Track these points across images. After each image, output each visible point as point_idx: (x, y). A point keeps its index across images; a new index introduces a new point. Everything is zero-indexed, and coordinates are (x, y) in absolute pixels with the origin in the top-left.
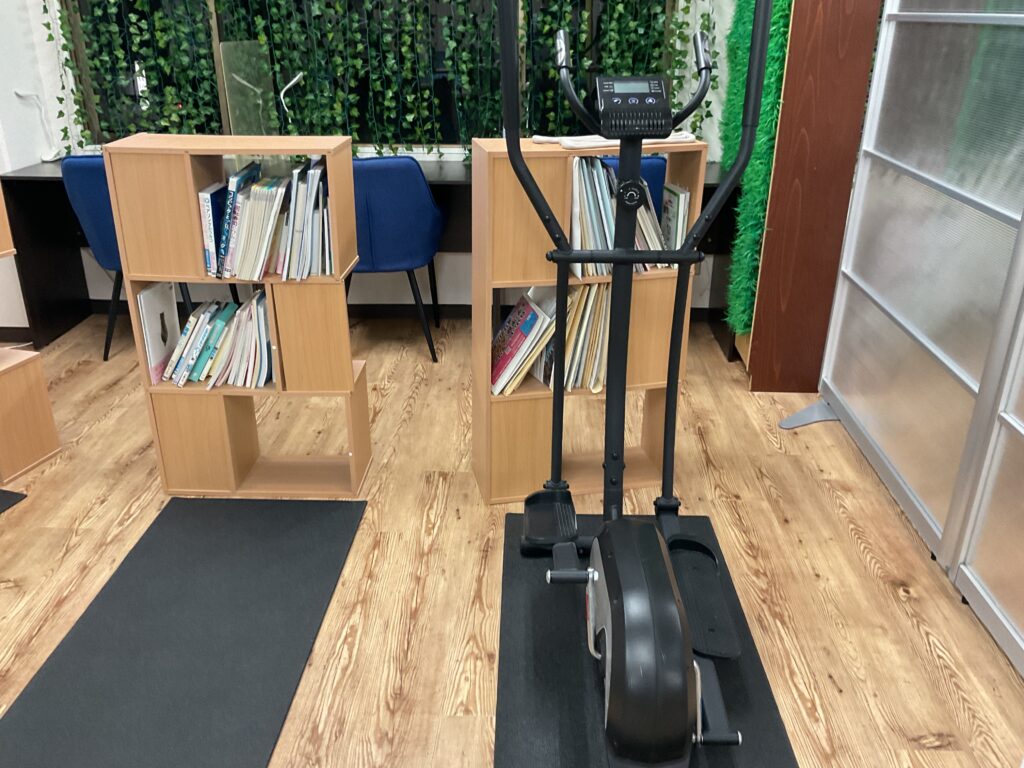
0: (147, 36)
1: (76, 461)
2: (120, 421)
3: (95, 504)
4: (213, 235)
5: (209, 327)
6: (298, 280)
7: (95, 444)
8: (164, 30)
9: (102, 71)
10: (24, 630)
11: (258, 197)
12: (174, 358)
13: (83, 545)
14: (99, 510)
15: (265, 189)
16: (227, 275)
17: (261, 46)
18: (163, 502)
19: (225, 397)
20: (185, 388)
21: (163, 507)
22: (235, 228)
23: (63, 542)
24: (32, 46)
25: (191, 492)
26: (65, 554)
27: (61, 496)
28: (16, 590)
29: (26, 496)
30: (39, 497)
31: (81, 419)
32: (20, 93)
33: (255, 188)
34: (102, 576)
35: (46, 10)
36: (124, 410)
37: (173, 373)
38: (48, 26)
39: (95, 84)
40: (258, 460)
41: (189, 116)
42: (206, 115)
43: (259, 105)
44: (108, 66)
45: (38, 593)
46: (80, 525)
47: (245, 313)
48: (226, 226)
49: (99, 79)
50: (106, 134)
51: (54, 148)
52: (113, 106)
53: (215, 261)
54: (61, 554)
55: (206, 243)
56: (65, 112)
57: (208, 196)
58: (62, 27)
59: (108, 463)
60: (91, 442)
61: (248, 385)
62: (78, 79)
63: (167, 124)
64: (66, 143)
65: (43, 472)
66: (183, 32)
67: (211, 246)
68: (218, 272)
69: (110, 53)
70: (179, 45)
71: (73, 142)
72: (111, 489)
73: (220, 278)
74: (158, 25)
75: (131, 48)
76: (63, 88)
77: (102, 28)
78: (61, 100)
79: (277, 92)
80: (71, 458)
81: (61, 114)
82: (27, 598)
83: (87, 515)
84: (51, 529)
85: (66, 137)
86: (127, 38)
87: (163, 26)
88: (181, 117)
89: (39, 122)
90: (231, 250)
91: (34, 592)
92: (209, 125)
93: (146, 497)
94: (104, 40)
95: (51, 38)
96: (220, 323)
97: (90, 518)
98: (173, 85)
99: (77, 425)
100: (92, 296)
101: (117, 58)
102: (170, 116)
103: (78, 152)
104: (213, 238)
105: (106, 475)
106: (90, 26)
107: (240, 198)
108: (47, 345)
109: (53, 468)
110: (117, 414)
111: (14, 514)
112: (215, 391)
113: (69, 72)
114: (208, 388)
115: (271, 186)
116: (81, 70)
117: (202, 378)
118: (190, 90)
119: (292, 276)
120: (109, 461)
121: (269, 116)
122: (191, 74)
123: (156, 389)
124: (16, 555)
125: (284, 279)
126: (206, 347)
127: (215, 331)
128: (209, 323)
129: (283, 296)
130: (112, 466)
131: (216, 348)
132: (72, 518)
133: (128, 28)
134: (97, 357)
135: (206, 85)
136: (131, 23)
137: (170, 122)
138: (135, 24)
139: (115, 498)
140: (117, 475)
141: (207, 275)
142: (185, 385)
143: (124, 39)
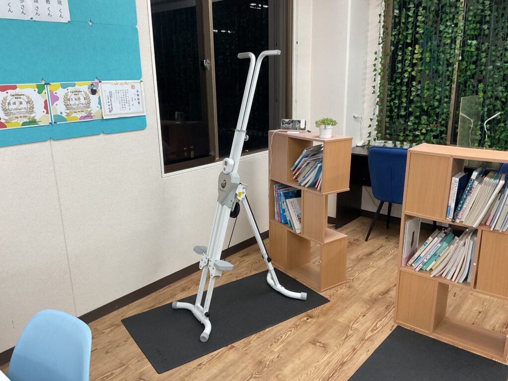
0: (419, 92)
1: (351, 290)
2: (373, 274)
3: (360, 316)
4: (455, 199)
5: (439, 245)
6: (500, 231)
7: (361, 284)
8: (428, 89)
9: (393, 108)
10: (327, 372)
11: (488, 184)
12: (416, 256)
13: (354, 336)
14: (361, 319)
15: (492, 180)
16: (458, 221)
17: (480, 98)
18: (393, 326)
19: (439, 283)
20: (419, 273)
21: (393, 329)
22: (469, 198)
23: (345, 331)
24: (364, 96)
25: (409, 326)
26: (346, 338)
27: (345, 306)
28: (324, 349)
29: (329, 301)
30: (335, 303)
31: (355, 268)
32: (356, 116)
33: (486, 179)
34: (363, 357)
35: (375, 80)
36: (375, 269)
37: (413, 263)
38: (374, 87)
39: (388, 113)
40: (444, 319)
41: (431, 131)
42: (440, 131)
43: (470, 127)
44: (397, 105)
45: (333, 355)
46: (353, 325)
47: (462, 243)
48: (465, 196)
49: (391, 111)
50: (388, 136)
51: (363, 140)
52: (394, 123)
53: (453, 213)
54: (344, 338)
55: (449, 203)
56: (372, 125)
57: (458, 180)
58: (379, 88)
59: (366, 296)
60: (359, 282)
61: (453, 279)
62: (381, 111)
63: (419, 134)
64: (369, 139)
65: (337, 291)
66: (438, 91)
67: (453, 205)
68: (453, 218)
69: (400, 99)
70: (435, 96)
71: (371, 139)
72: (368, 310)
73: (454, 222)
74: (426, 87)
75: (410, 97)
76: (374, 114)
77: (398, 88)
78: (371, 120)
79: (483, 121)
80: (350, 287)
81: (370, 126)
82: (328, 355)
83: (356, 320)
84: (340, 322)
85: (369, 136)
86: (409, 92)
87: (428, 87)
88: (427, 131)
89: (359, 128)
90: (463, 208)
91: (331, 353)
92: (441, 135)
93: (385, 320)
94: (398, 93)
95: (374, 92)
96: (445, 244)
97: (357, 323)
98: (427, 115)
99: (353, 271)
100: (363, 208)
101: (402, 102)
102: (422, 130)
103: (373, 143)
104: (455, 201)
105: (366, 302)
106: (393, 87)
107: (476, 183)
108: (341, 227)
109: (342, 290)
110: (371, 270)
111: (324, 309)
112: (434, 279)
113: (378, 106)
114: (432, 276)
115: (496, 178)
116: (383, 107)
117: (428, 269)
118: (435, 118)
119: (496, 228)
120: (367, 294)
121: (476, 133)
122: (438, 110)
123: (403, 269)
124: (324, 330)
125: (492, 229)
126: (435, 255)
127: (442, 248)
128: (440, 243)
129: (488, 238)
130: (368, 298)
131: (439, 256)
132: (349, 320)
133: (411, 88)
134: (362, 239)
135: (444, 116)
136: (413, 86)
137: (421, 132)
138: (414, 86)
139: (370, 315)
140: (371, 304)
141: (446, 219)
142: (419, 271)
143: (407, 93)
